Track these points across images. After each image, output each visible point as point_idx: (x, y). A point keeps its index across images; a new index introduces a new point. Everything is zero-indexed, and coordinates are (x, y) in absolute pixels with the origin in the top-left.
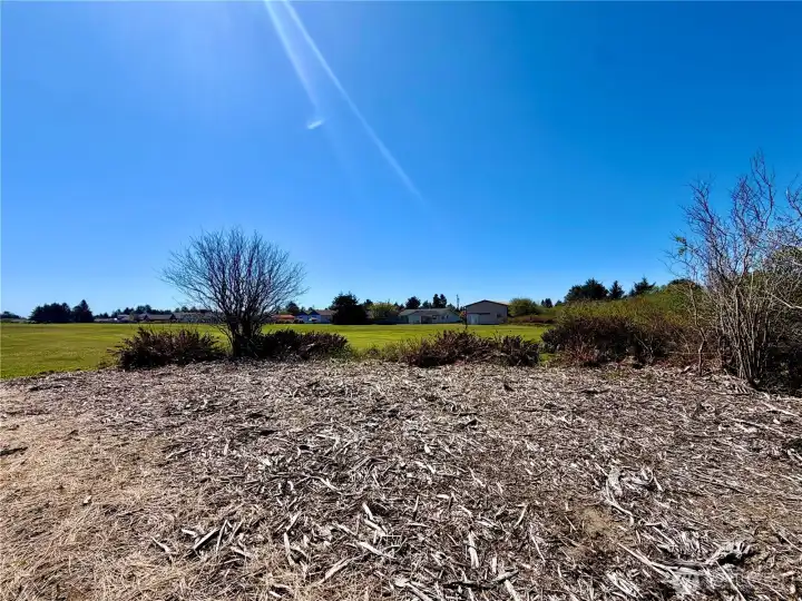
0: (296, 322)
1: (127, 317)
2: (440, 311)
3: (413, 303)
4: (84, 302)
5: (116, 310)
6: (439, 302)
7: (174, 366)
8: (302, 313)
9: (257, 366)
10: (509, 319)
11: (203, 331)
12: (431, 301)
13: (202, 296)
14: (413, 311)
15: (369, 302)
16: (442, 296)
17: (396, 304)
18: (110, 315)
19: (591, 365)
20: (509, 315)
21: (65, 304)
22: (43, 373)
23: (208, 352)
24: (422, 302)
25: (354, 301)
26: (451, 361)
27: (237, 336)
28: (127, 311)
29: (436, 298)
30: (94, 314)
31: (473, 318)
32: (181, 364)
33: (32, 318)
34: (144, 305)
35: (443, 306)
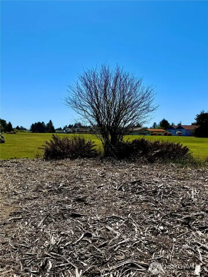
0: (166, 134)
1: (70, 130)
4: (50, 121)
5: (65, 126)
7: (68, 160)
8: (171, 127)
9: (113, 164)
11: (88, 138)
13: (87, 114)
18: (62, 128)
21: (43, 122)
22: (12, 158)
23: (89, 152)
27: (107, 142)
28: (70, 126)
30: (55, 128)
32: (73, 158)
33: (31, 130)
34: (78, 122)
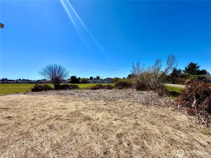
2: (98, 80)
3: (91, 78)
6: (98, 78)
10: (114, 82)
12: (96, 78)
14: (91, 80)
15: (79, 78)
16: (99, 76)
17: (87, 78)
19: (120, 89)
20: (114, 81)
24: (94, 78)
25: (76, 78)
26: (98, 89)
29: (97, 77)
31: (106, 82)
34: (5, 78)
35: (99, 79)
